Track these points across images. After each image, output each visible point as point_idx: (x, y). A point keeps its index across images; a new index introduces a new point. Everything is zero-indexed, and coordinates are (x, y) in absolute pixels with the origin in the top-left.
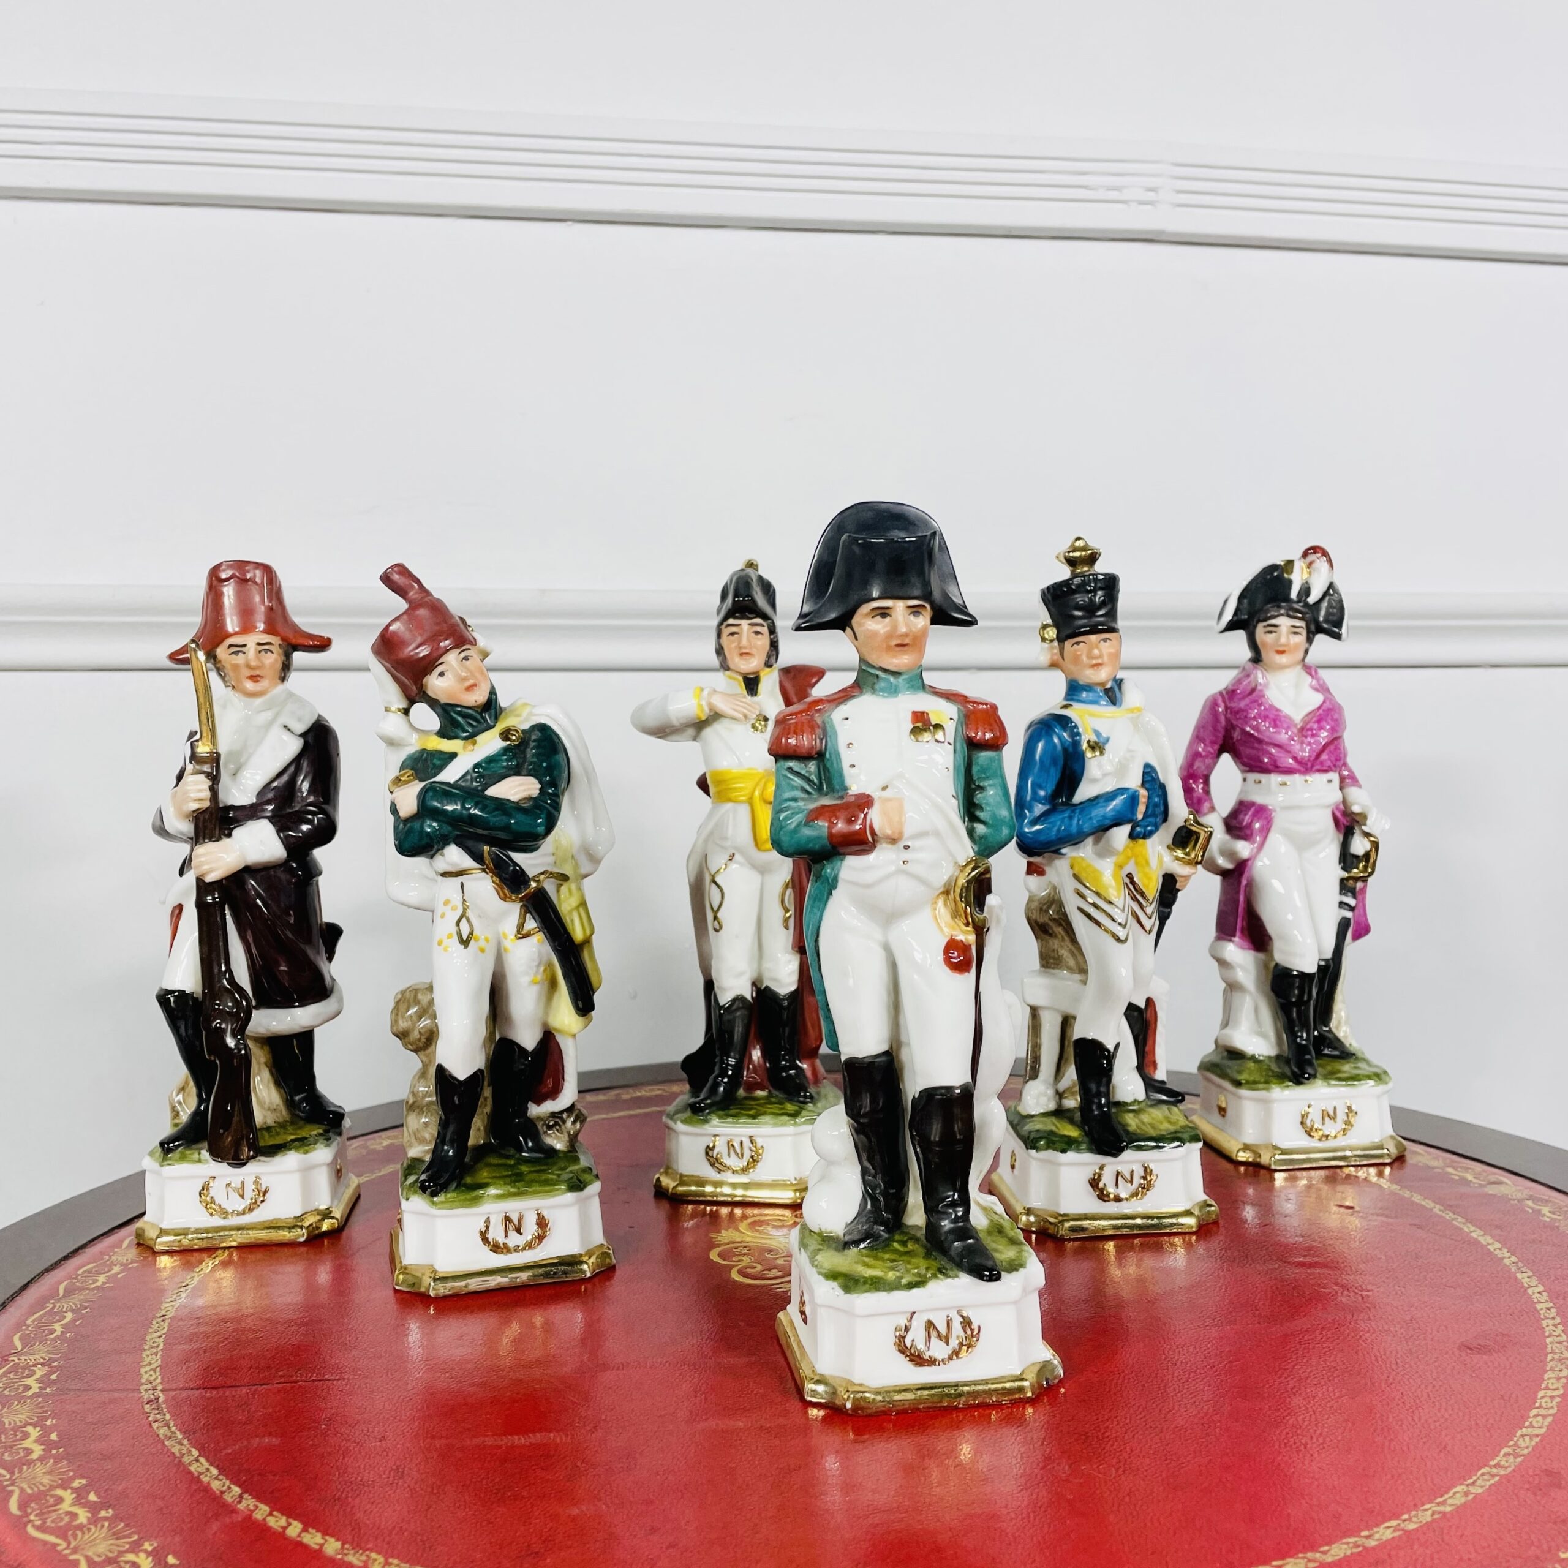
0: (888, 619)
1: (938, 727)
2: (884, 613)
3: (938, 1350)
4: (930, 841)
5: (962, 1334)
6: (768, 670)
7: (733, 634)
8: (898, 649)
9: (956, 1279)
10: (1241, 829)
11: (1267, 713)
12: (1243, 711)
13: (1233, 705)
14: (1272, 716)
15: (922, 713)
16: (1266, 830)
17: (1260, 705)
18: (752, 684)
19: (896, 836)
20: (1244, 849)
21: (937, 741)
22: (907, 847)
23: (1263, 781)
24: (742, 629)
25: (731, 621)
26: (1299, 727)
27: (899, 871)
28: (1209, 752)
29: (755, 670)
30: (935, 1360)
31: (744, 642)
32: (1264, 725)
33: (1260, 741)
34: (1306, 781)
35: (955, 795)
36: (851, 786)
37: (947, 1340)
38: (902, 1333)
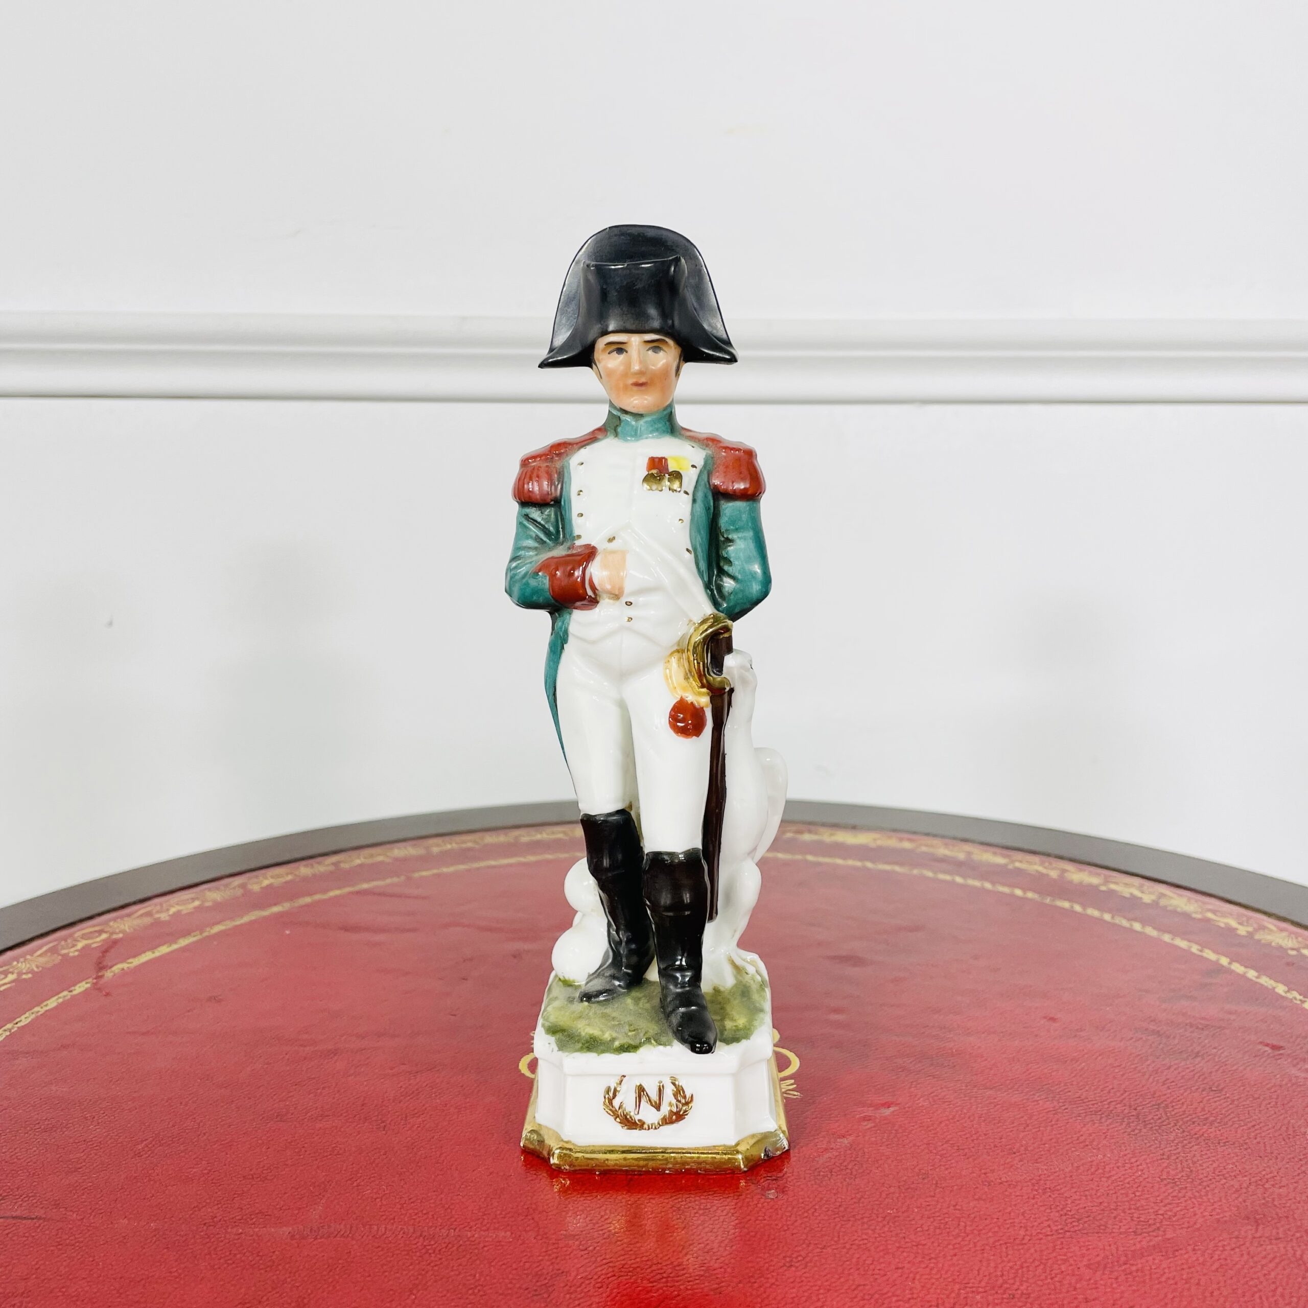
3: (648, 1115)
4: (656, 598)
5: (674, 1101)
15: (661, 459)
21: (671, 489)
27: (624, 628)
30: (644, 1123)
35: (690, 548)
36: (579, 537)
37: (658, 1107)
38: (611, 1094)
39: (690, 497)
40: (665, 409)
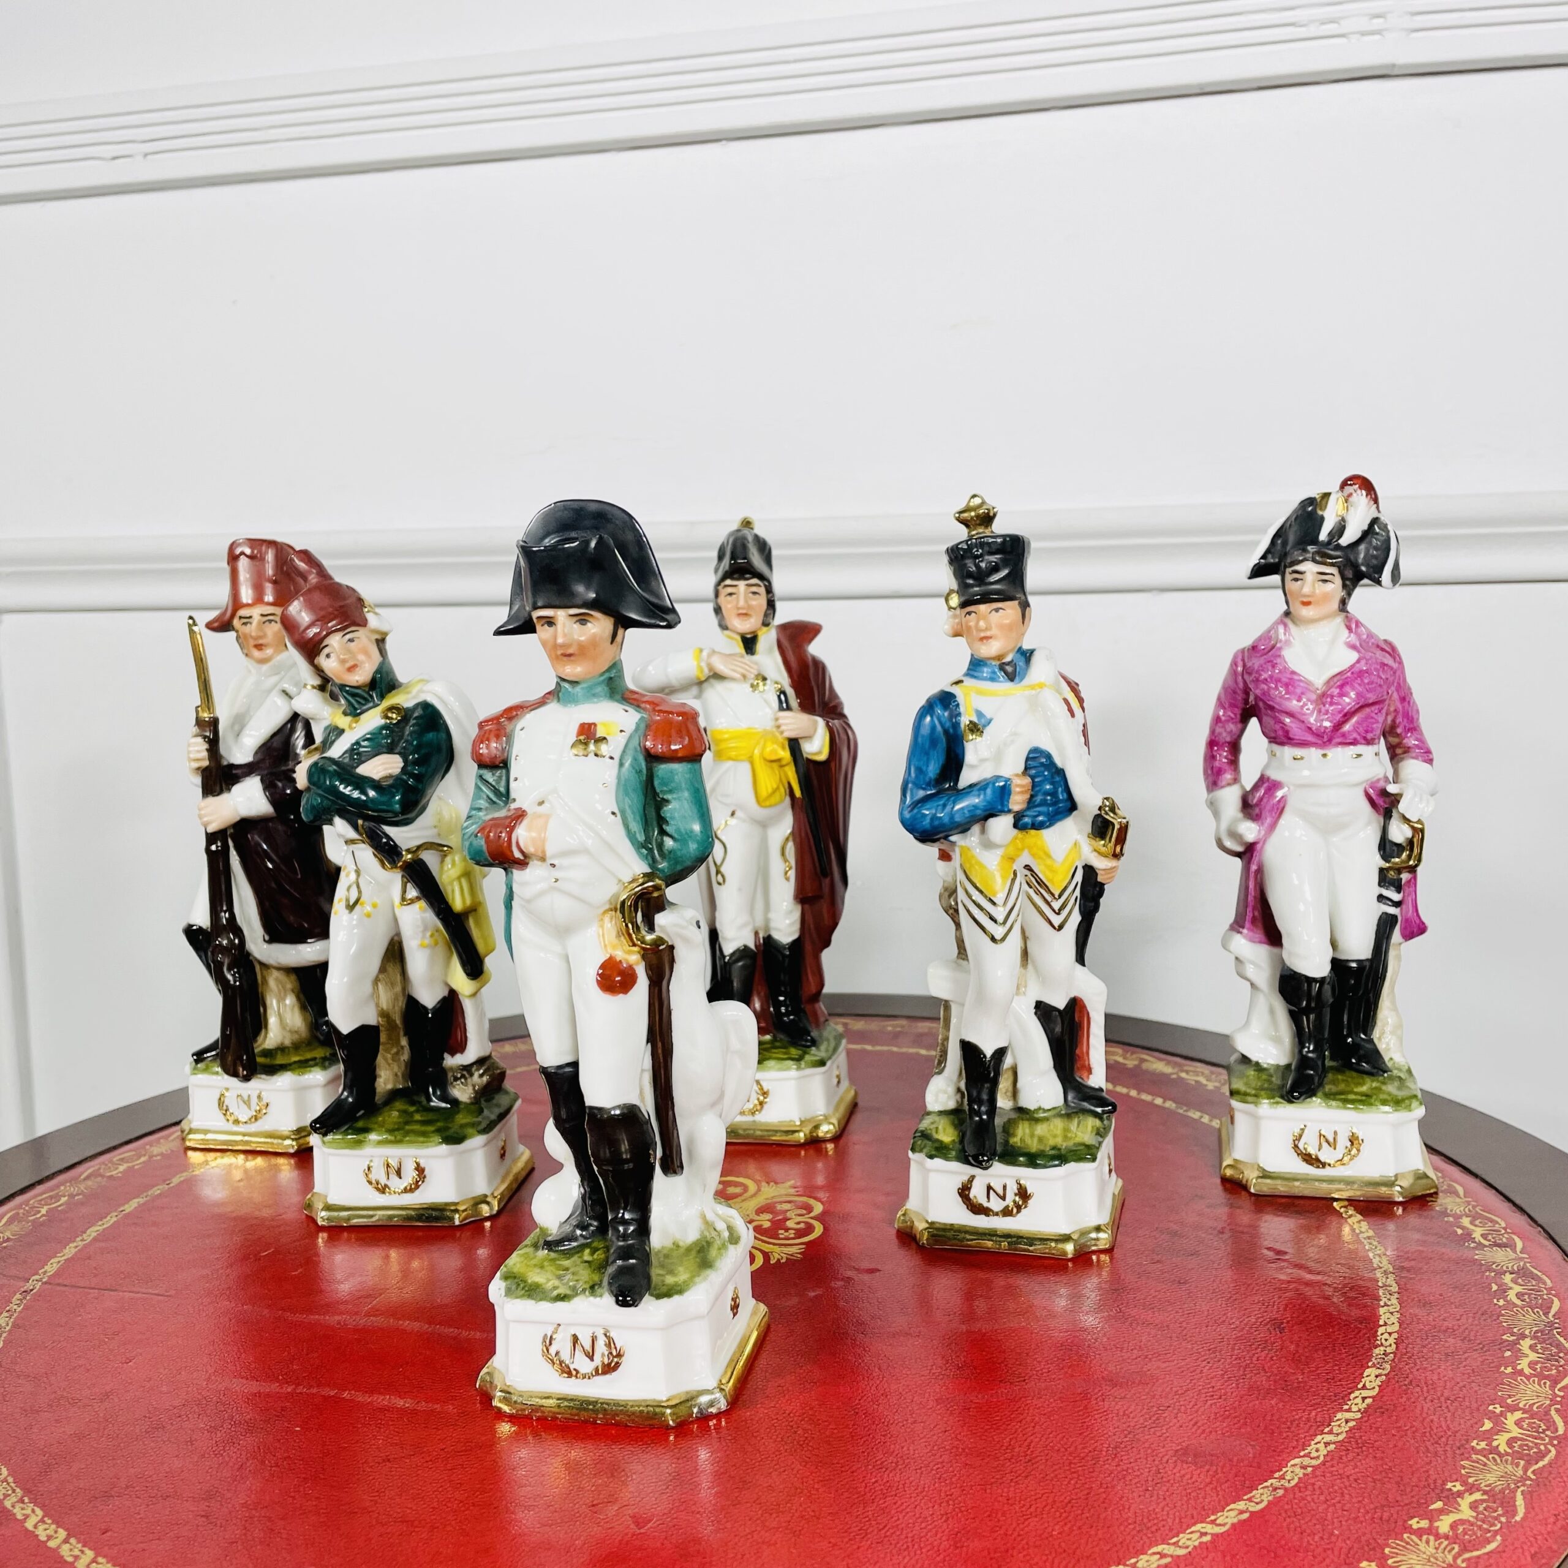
1: (603, 739)
2: (551, 621)
3: (583, 1365)
4: (582, 860)
5: (606, 1353)
6: (765, 629)
7: (730, 594)
9: (601, 1299)
10: (1253, 807)
11: (1279, 676)
12: (1258, 672)
13: (1250, 664)
14: (1284, 680)
15: (590, 725)
16: (1280, 811)
17: (1273, 667)
18: (749, 643)
19: (541, 855)
20: (1250, 831)
21: (596, 755)
22: (553, 865)
23: (1279, 755)
24: (739, 590)
25: (728, 581)
26: (1319, 691)
27: (552, 888)
28: (1232, 719)
29: (752, 630)
30: (579, 1373)
31: (742, 603)
32: (1276, 690)
34: (1325, 755)
37: (591, 1358)
38: (548, 1342)
39: (616, 762)
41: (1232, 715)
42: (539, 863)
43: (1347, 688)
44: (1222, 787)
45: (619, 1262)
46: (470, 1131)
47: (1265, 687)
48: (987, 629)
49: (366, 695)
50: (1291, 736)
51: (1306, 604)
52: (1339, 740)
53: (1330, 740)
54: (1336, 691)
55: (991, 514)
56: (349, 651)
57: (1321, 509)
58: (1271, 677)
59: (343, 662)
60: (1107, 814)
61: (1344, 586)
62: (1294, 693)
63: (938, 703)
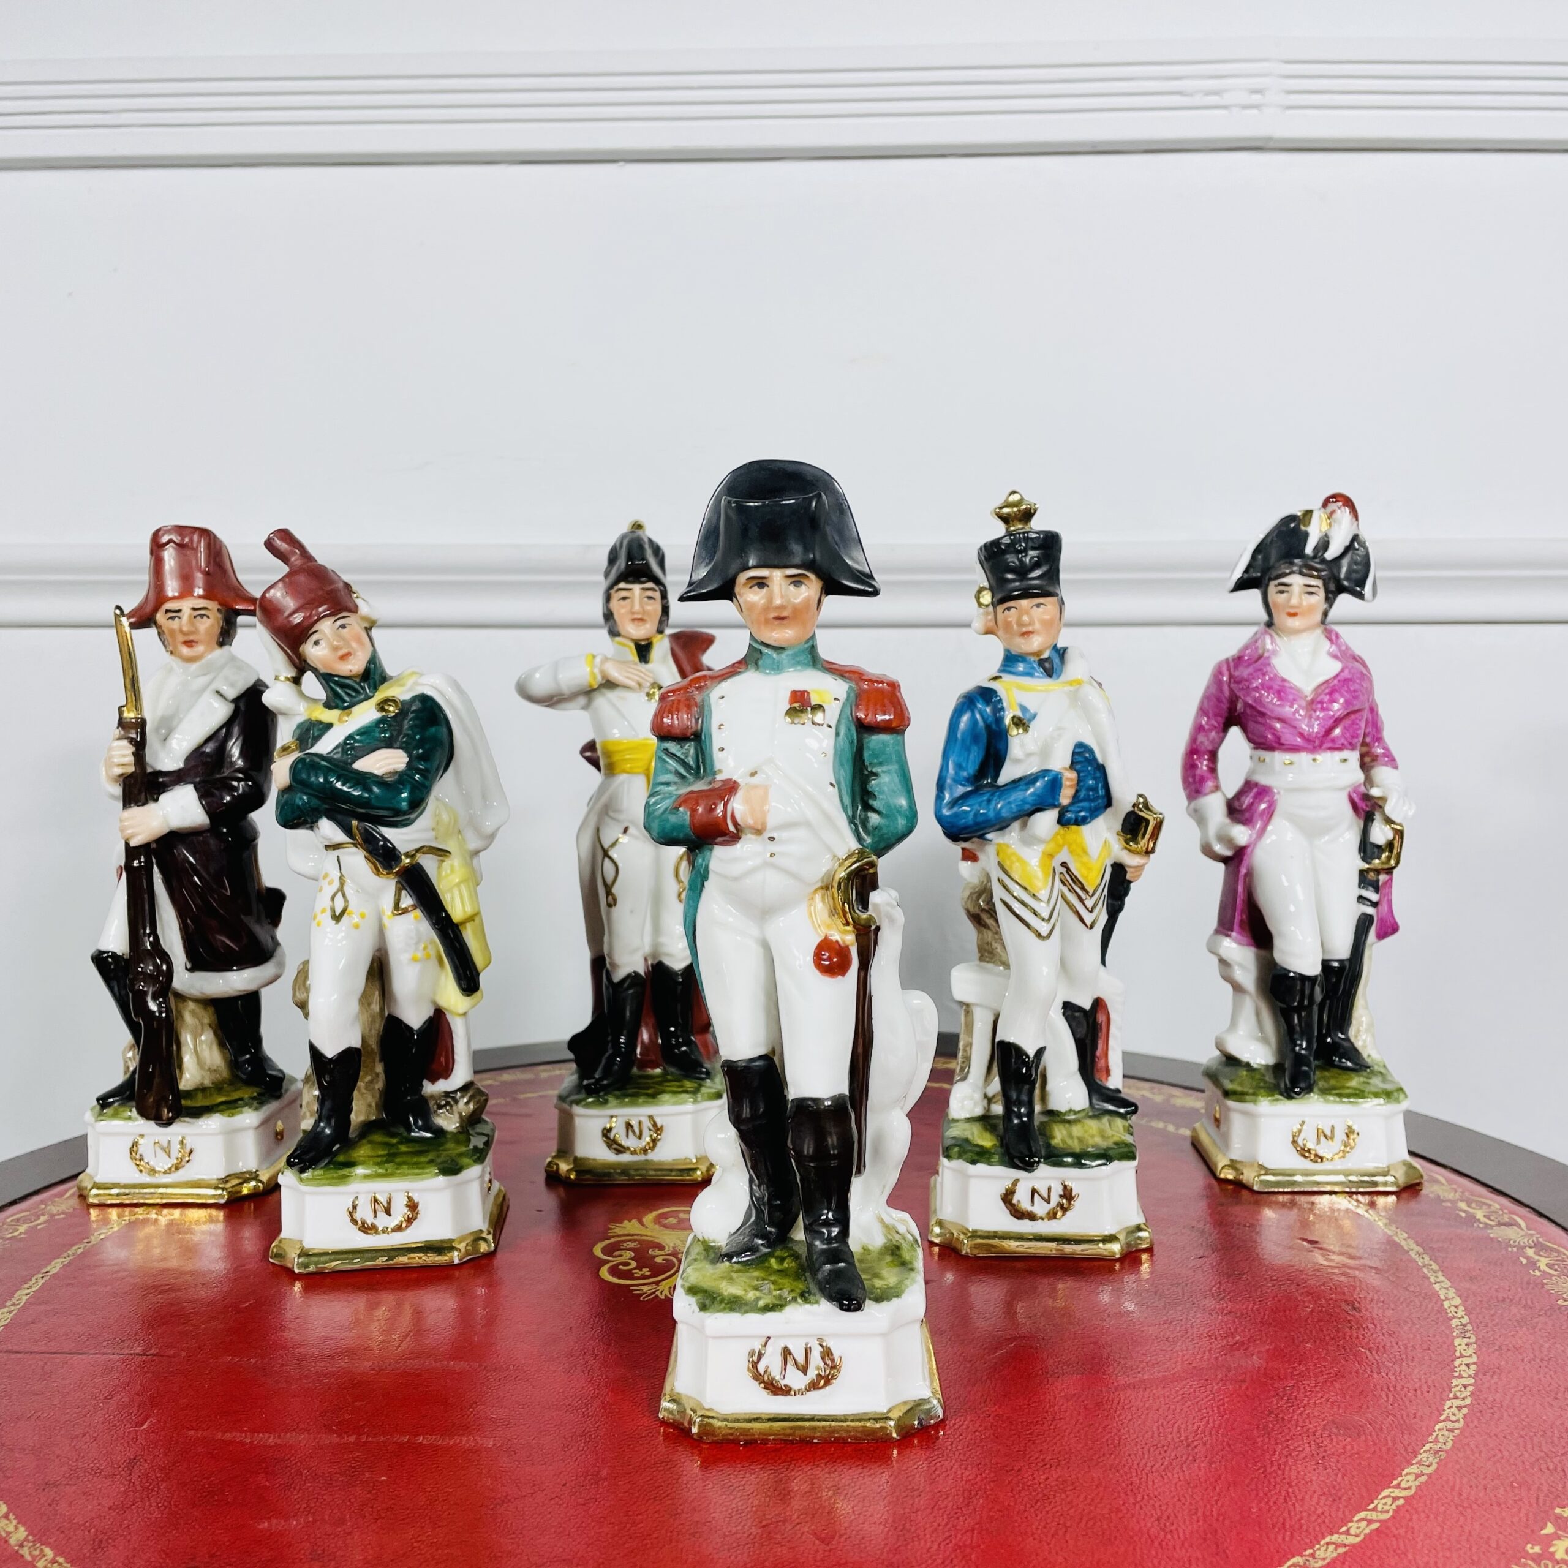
0: (765, 590)
1: (819, 707)
2: (761, 583)
3: (795, 1379)
4: (801, 833)
5: (822, 1365)
6: (660, 636)
7: (624, 598)
8: (777, 622)
9: (816, 1306)
10: (1241, 812)
11: (1271, 683)
12: (1246, 680)
13: (1237, 673)
14: (1276, 687)
15: (803, 693)
16: (1269, 814)
17: (1264, 674)
18: (643, 650)
19: (760, 828)
20: (1241, 834)
21: (813, 723)
22: (772, 839)
23: (1267, 760)
24: (633, 594)
25: (622, 585)
26: (1309, 698)
27: (766, 865)
28: (1212, 725)
29: (648, 636)
30: (790, 1389)
31: (637, 607)
32: (1270, 699)
33: (1263, 715)
34: (1314, 760)
35: (834, 782)
36: (720, 771)
37: (804, 1370)
38: (755, 1358)
39: (833, 730)
40: (807, 642)
41: (1216, 724)
42: (753, 837)
43: (1337, 695)
44: (1206, 795)
45: (828, 1267)
46: (465, 1161)
47: (1257, 695)
48: (1030, 624)
49: (357, 686)
50: (1283, 741)
51: (1293, 615)
52: (1330, 745)
53: (1320, 746)
54: (1326, 698)
55: (1032, 511)
56: (341, 638)
57: (1305, 526)
58: (1262, 684)
59: (336, 649)
60: (1141, 810)
61: (1327, 599)
62: (1287, 700)
63: (978, 697)
